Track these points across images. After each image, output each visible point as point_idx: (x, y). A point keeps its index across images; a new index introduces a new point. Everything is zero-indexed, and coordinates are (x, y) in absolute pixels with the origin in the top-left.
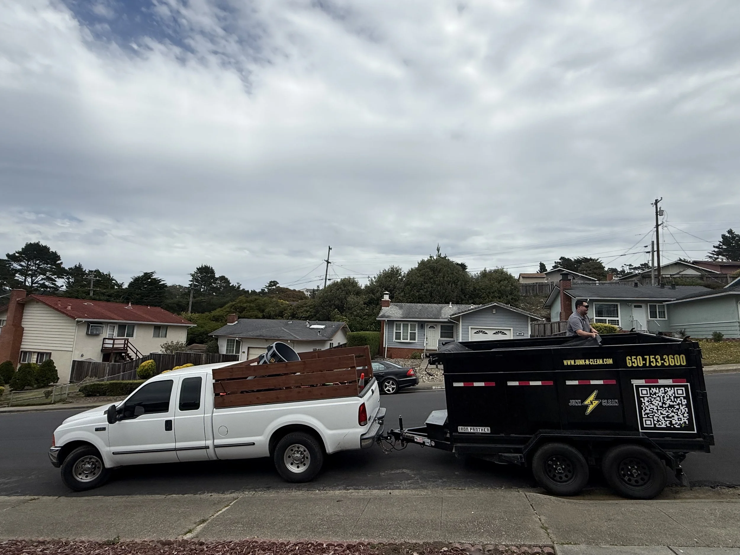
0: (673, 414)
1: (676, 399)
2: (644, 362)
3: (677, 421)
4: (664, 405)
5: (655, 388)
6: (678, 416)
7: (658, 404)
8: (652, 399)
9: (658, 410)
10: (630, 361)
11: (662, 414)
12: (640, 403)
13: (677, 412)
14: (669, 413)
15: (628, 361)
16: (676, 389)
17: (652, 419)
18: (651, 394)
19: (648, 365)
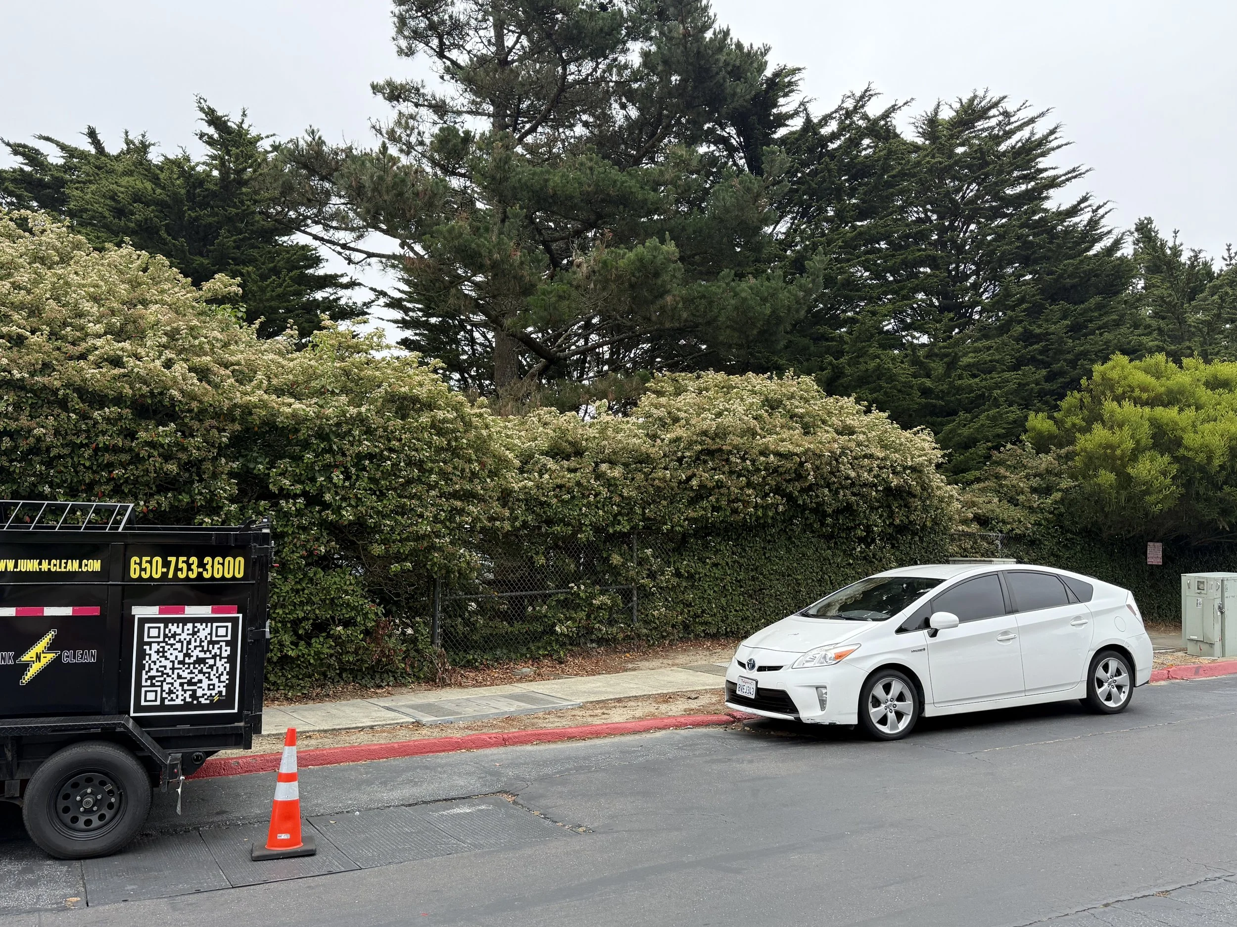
0: (200, 676)
1: (211, 646)
2: (165, 570)
3: (206, 691)
4: (187, 659)
5: (175, 625)
6: (210, 680)
7: (176, 657)
8: (167, 648)
9: (173, 669)
10: (137, 567)
11: (179, 677)
12: (142, 654)
13: (209, 673)
14: (193, 675)
15: (133, 566)
16: (215, 625)
17: (159, 689)
18: (165, 636)
19: (170, 576)
